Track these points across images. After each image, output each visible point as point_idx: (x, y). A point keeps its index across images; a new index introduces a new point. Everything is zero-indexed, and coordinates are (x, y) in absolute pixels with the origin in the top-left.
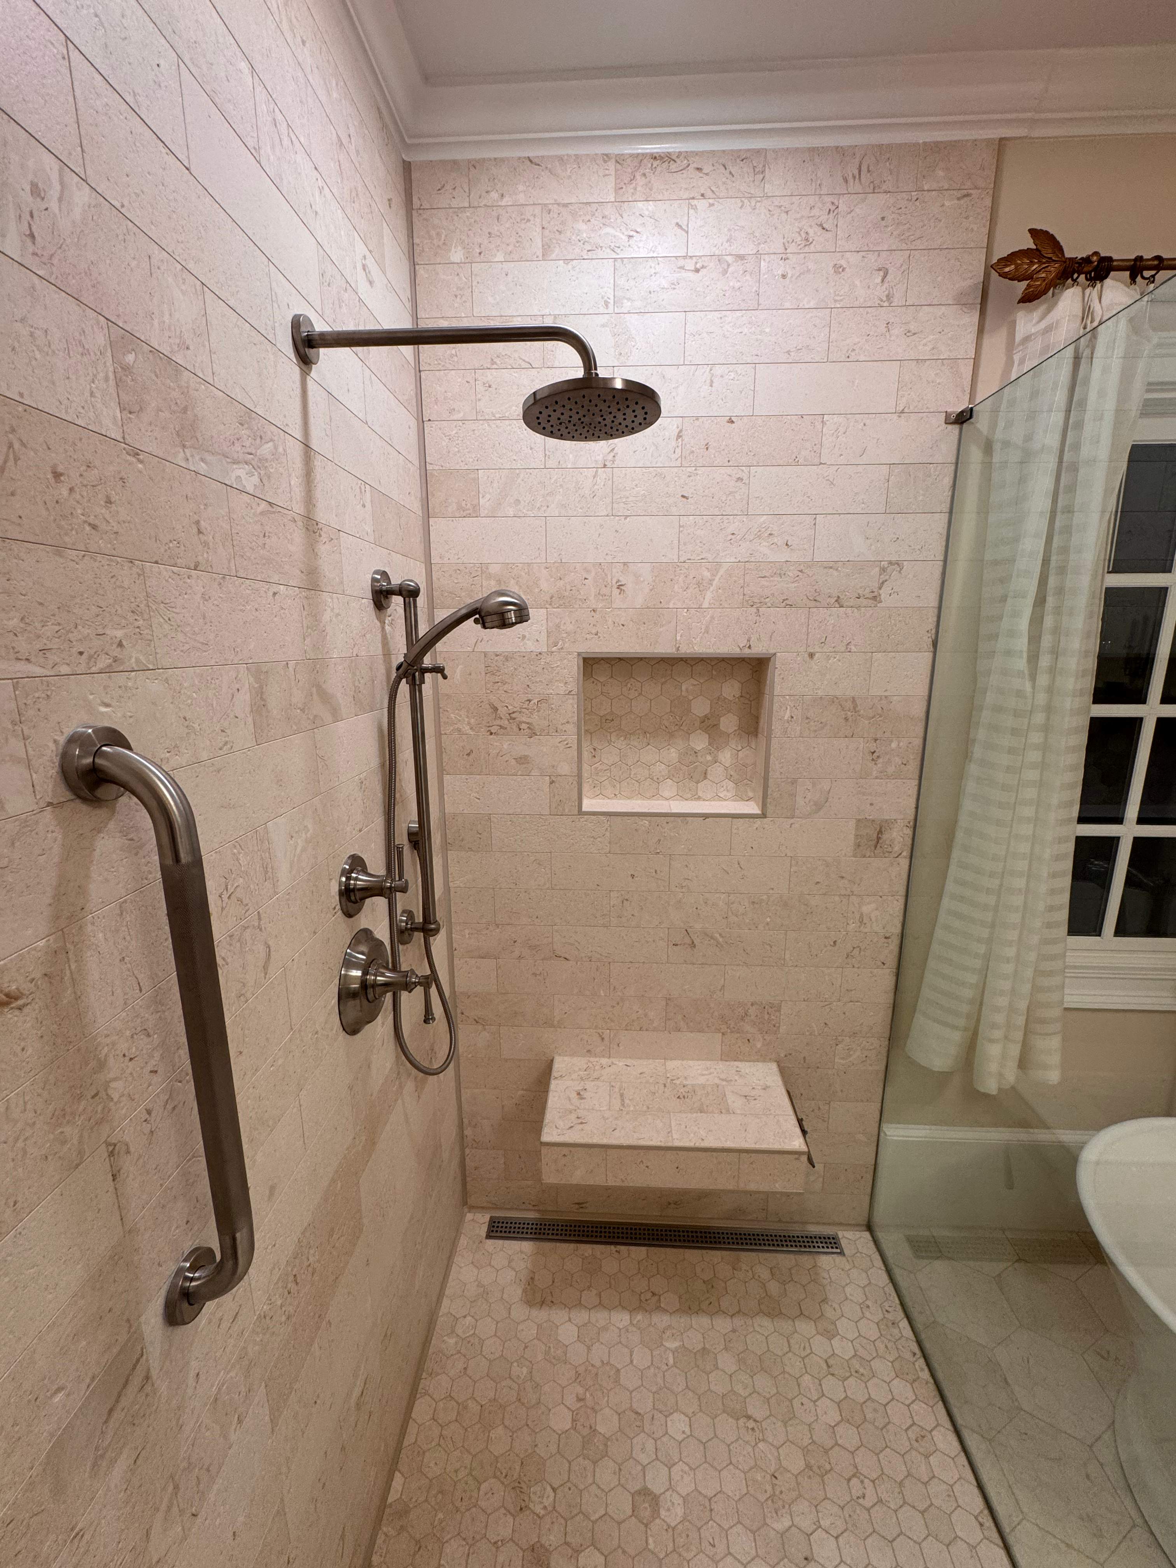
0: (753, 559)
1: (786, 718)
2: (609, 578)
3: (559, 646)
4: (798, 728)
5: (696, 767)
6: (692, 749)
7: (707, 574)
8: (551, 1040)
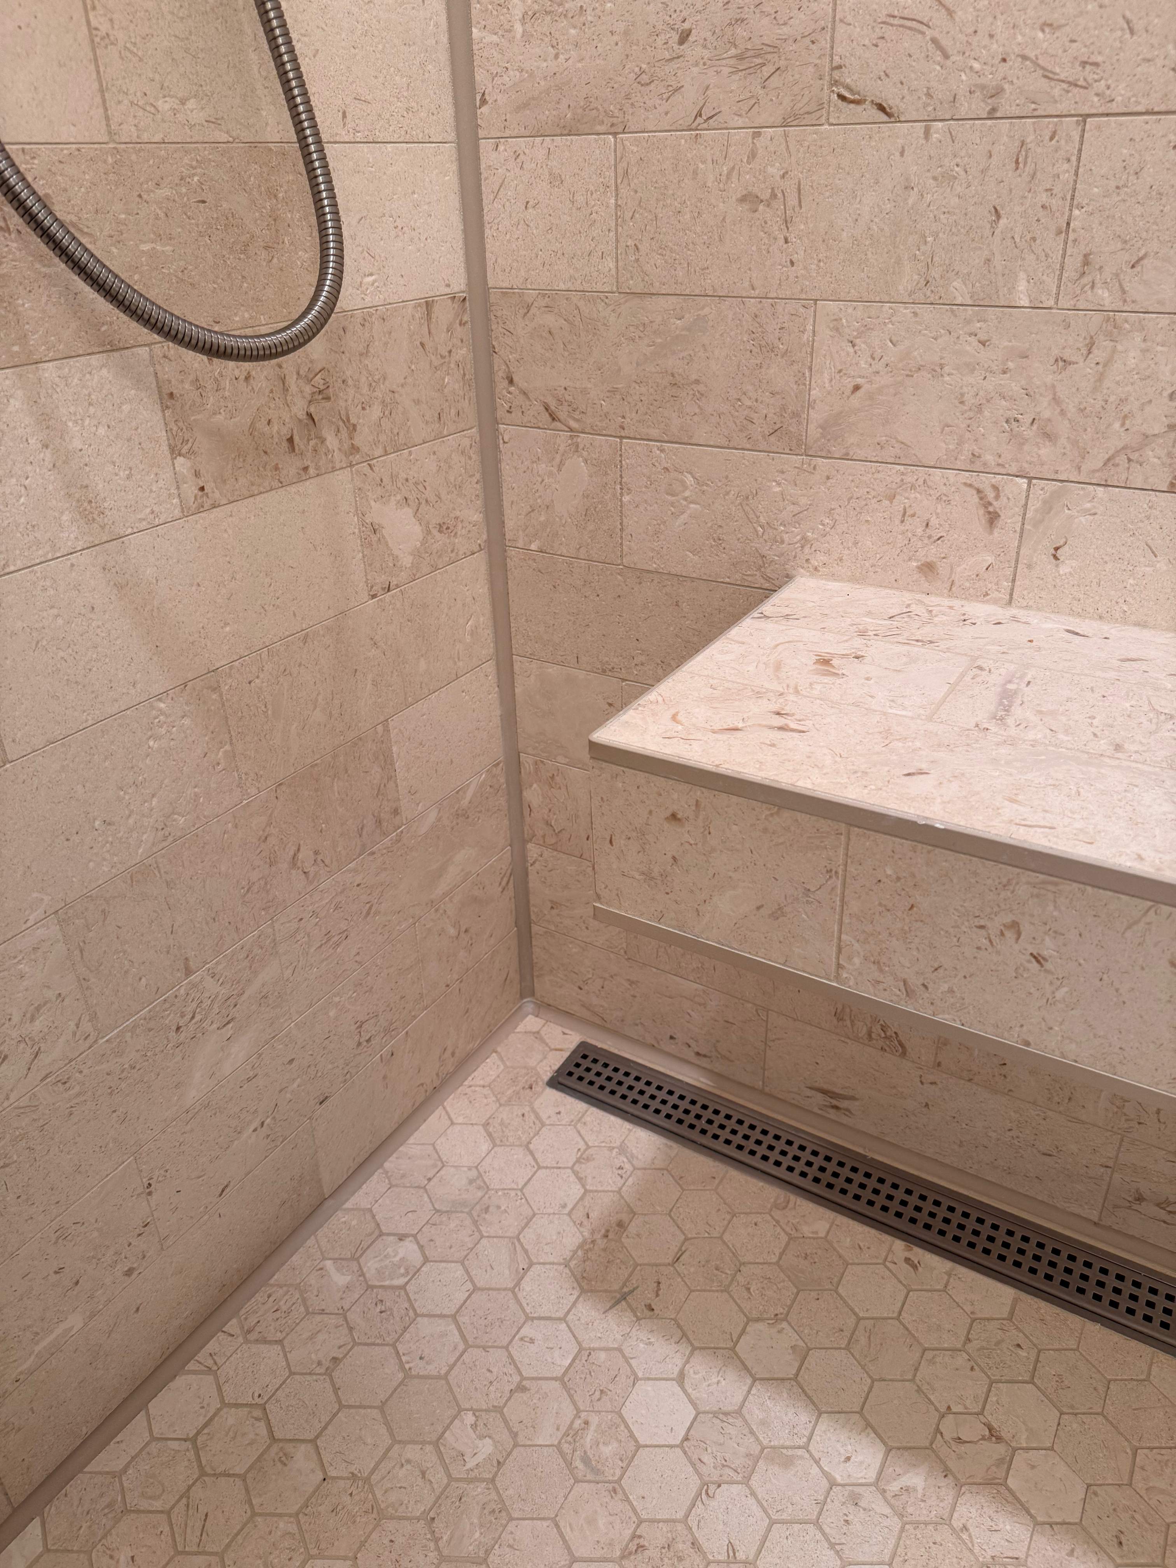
8: (791, 508)
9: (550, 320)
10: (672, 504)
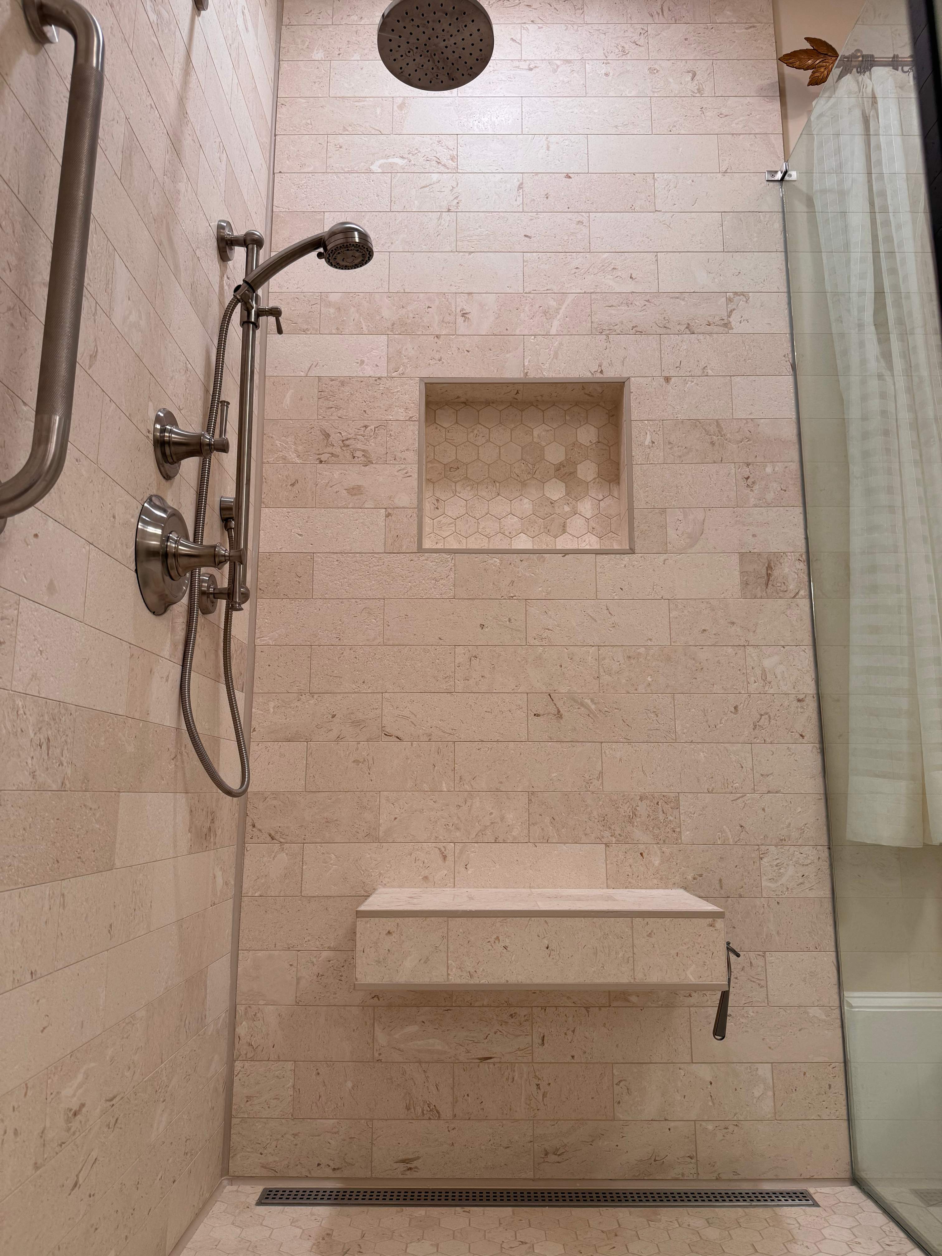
0: (598, 290)
1: (647, 443)
2: (453, 307)
3: (400, 371)
4: (662, 454)
5: (553, 520)
6: (548, 499)
7: (553, 303)
8: (374, 862)
9: (275, 802)
10: (325, 867)
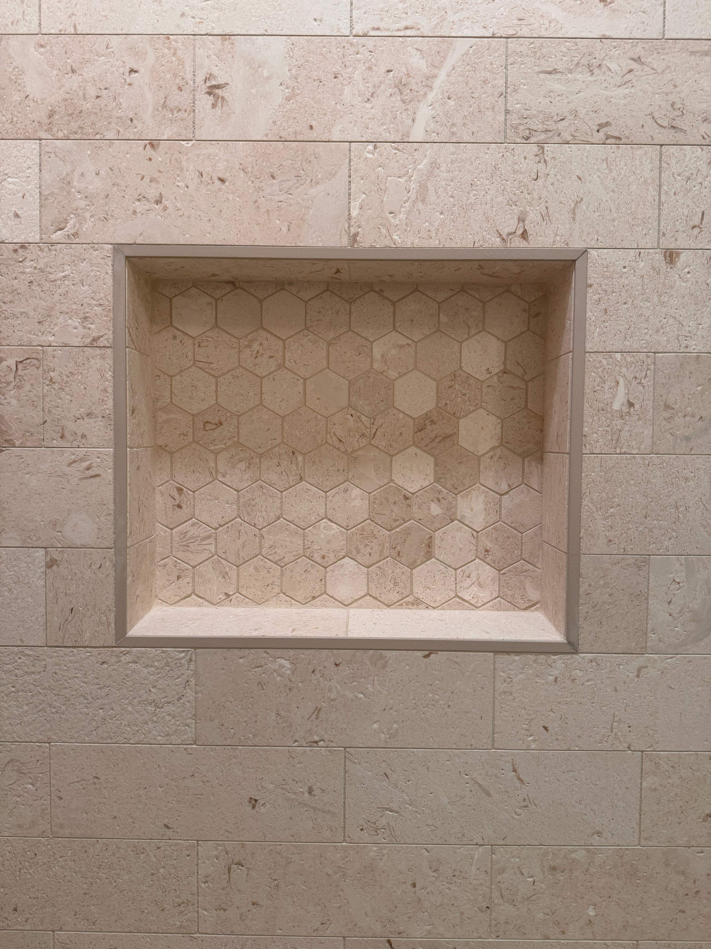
0: (525, 31)
1: (616, 406)
2: (189, 69)
3: (69, 228)
4: (648, 432)
5: (407, 532)
6: (399, 489)
7: (419, 62)
